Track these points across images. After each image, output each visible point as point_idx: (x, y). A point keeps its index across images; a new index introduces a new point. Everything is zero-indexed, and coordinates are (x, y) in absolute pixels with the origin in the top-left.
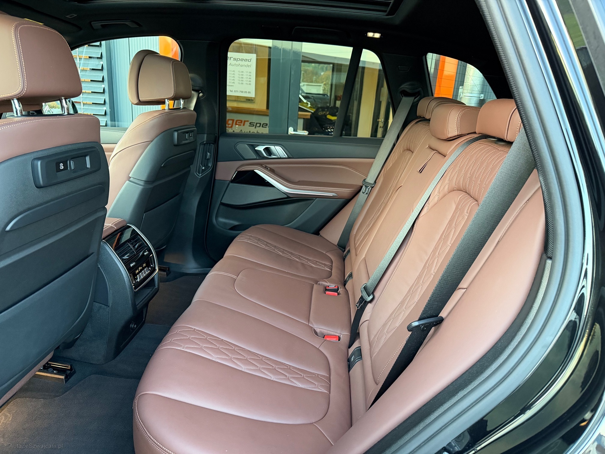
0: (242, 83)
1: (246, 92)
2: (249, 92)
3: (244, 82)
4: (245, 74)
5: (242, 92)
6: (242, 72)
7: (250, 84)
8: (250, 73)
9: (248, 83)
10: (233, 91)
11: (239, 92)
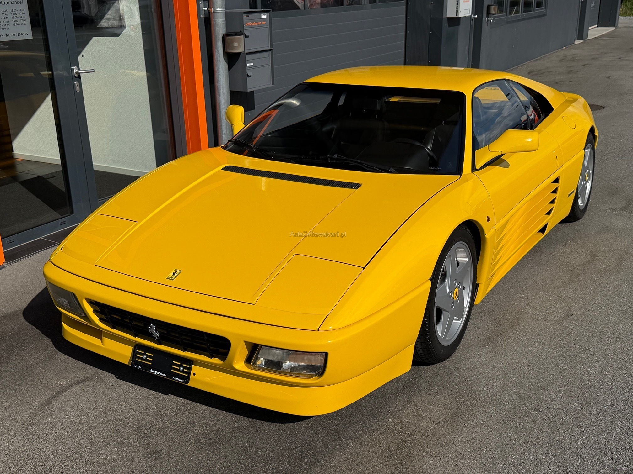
0: (17, 24)
1: (23, 34)
2: (26, 34)
3: (19, 23)
4: (18, 12)
5: (19, 35)
6: (15, 10)
7: (25, 24)
8: (23, 10)
9: (23, 22)
10: (10, 35)
11: (16, 35)
